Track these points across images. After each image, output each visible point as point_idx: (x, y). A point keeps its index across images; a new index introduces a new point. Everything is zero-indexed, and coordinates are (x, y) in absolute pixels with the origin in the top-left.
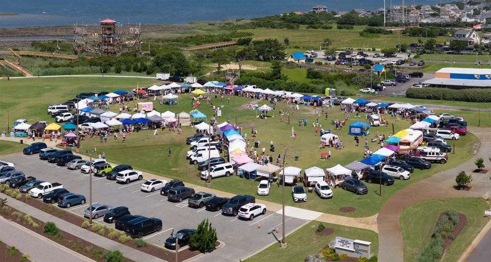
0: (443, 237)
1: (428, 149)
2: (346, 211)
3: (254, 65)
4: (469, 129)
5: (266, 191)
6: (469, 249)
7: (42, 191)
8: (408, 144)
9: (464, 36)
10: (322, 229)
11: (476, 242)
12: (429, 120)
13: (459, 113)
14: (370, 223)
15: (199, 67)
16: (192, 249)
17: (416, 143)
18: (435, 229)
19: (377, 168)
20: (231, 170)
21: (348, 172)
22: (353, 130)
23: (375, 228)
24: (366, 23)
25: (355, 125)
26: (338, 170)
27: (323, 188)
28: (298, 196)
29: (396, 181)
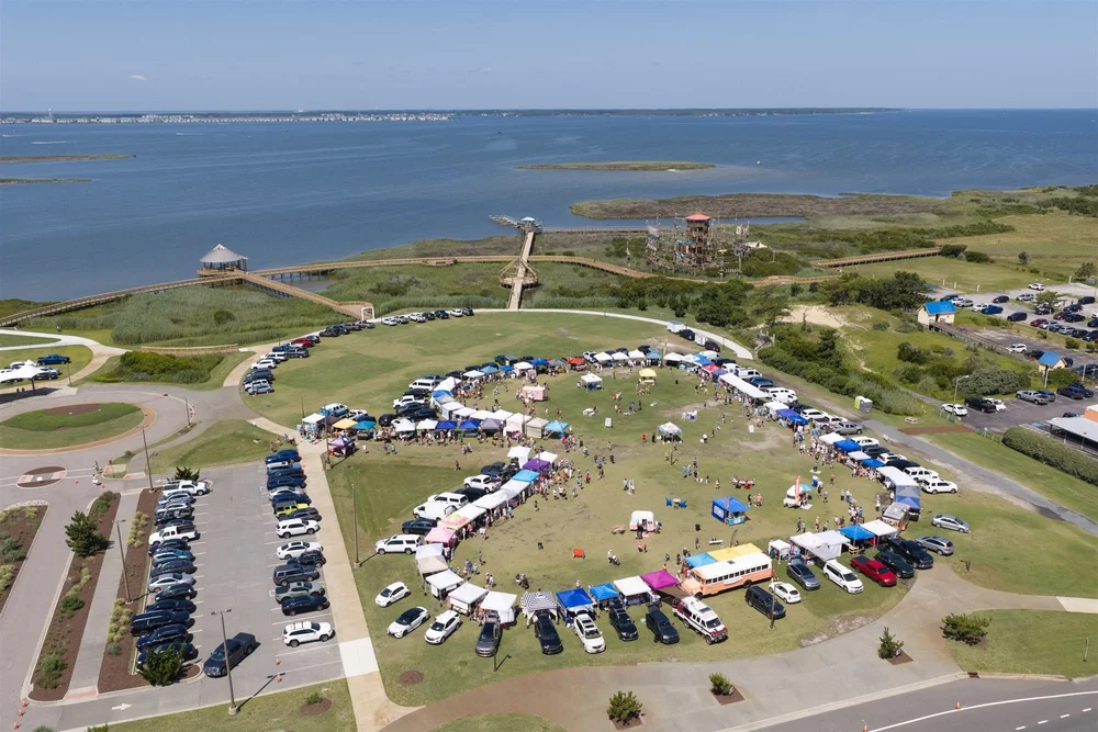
3: (848, 318)
14: (381, 720)
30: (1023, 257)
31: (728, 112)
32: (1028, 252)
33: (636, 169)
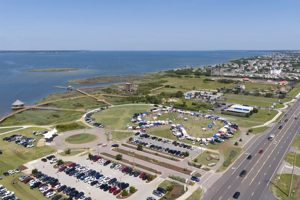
0: (232, 156)
1: (229, 134)
2: (211, 148)
3: (176, 100)
4: (239, 128)
5: (194, 143)
6: (237, 159)
7: (149, 146)
8: (224, 132)
9: (240, 86)
10: (208, 152)
11: (238, 158)
12: (228, 125)
13: (236, 121)
14: (217, 151)
15: (160, 100)
16: (185, 156)
17: (225, 132)
18: (230, 154)
19: (217, 139)
20: (185, 138)
21: (211, 140)
22: (209, 127)
23: (218, 153)
24: (205, 75)
25: (210, 125)
26: (209, 139)
27: (206, 143)
28: (201, 145)
29: (221, 142)
30: (181, 86)
31: (47, 52)
32: (182, 85)
33: (60, 71)
